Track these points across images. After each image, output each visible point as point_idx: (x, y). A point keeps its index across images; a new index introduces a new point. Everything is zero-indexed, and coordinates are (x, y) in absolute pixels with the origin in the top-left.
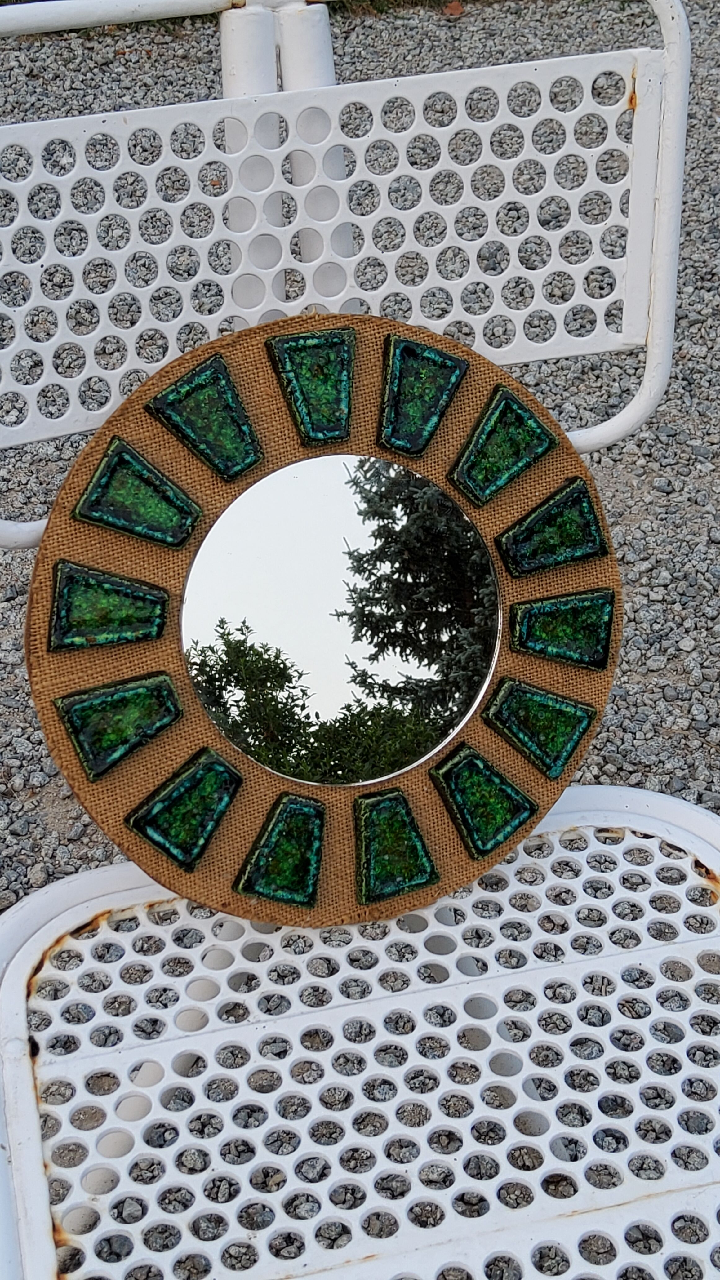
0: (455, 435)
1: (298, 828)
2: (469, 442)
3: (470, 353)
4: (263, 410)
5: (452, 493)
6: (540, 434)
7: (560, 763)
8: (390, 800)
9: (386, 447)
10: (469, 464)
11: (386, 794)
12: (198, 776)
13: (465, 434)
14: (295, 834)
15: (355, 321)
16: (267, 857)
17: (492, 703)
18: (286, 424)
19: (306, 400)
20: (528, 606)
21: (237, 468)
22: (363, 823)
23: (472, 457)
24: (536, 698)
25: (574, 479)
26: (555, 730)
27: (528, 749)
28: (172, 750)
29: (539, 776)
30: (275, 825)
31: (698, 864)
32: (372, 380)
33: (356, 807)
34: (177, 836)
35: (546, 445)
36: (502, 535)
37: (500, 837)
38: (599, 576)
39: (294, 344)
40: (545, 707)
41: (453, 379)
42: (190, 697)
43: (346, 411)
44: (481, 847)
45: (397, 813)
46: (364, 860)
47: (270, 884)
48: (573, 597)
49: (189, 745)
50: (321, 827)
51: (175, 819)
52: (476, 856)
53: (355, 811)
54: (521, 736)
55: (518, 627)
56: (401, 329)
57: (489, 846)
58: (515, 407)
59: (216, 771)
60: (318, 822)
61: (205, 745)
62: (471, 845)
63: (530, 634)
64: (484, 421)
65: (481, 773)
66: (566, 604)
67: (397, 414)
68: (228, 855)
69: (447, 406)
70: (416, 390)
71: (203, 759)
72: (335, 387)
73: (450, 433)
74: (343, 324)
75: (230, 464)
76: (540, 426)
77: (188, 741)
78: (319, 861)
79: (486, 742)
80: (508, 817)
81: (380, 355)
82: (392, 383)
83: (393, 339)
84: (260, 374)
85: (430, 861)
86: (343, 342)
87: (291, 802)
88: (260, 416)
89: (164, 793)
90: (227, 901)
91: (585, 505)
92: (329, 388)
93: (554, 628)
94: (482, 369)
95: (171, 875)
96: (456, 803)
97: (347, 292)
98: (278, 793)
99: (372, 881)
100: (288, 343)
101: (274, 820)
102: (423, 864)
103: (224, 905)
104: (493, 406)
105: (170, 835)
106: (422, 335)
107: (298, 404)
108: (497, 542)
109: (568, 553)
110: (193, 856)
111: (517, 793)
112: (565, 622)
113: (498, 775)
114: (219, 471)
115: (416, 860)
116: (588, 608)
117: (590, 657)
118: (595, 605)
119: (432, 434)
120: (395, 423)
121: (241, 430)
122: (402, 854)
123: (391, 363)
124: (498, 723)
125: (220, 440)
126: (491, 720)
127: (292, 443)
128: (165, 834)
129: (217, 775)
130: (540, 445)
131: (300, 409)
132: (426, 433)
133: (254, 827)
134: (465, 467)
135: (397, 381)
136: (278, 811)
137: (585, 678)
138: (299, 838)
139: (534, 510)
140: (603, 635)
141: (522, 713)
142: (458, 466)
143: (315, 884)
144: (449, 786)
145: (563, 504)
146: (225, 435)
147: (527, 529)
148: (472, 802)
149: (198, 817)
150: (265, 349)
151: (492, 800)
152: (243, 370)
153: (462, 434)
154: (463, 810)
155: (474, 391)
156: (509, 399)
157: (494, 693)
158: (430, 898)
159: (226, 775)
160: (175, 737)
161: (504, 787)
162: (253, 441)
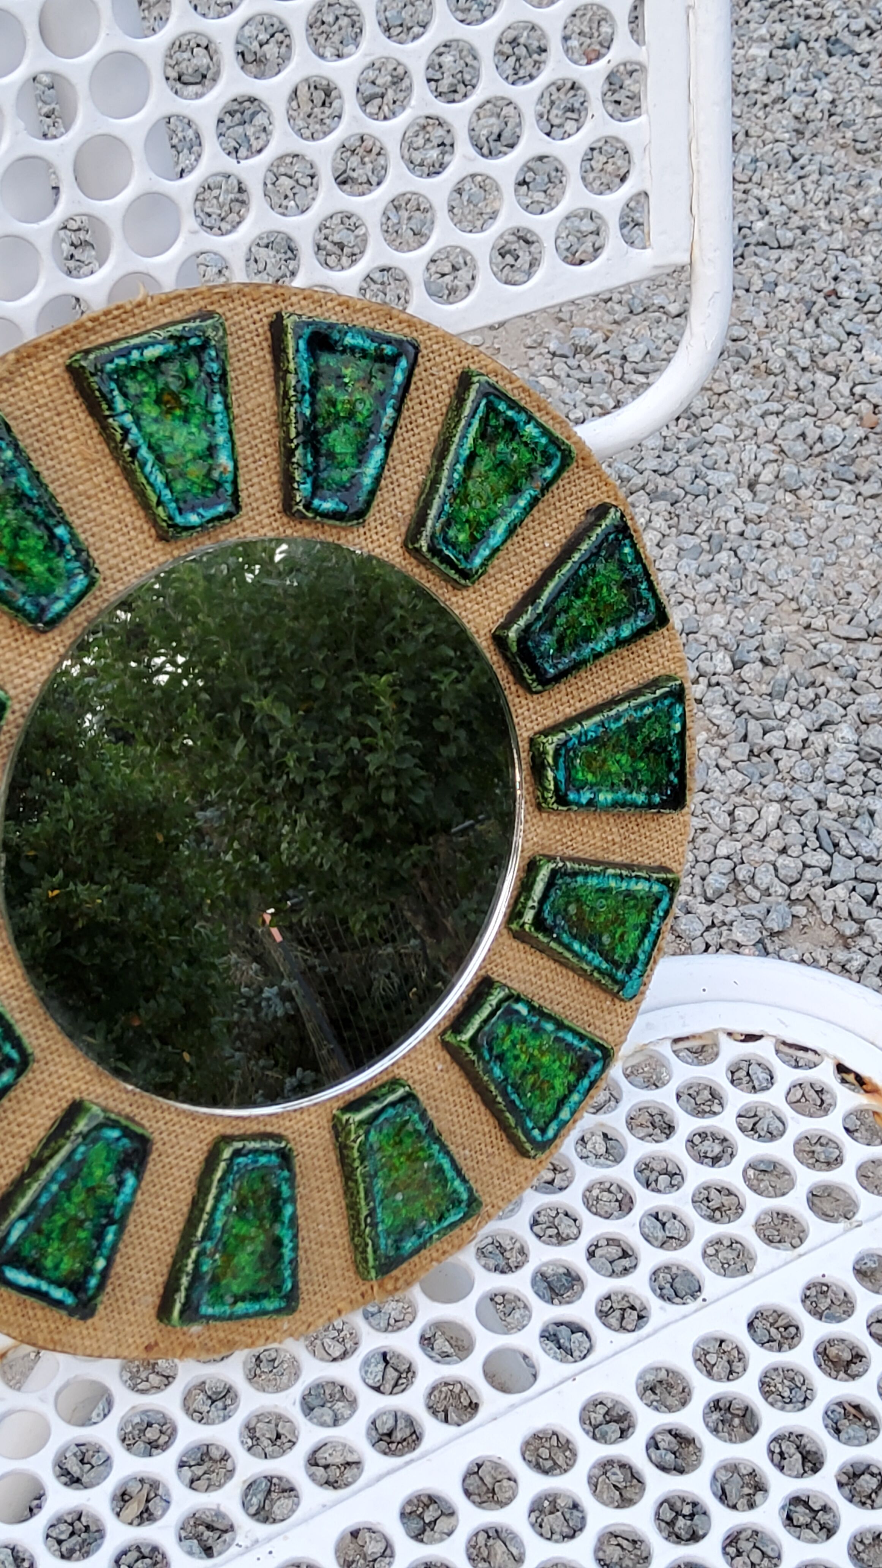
0: (407, 470)
1: (254, 1192)
2: (436, 481)
3: (412, 323)
4: (81, 487)
5: (416, 570)
6: (546, 446)
7: (636, 972)
8: (393, 1104)
9: (304, 517)
10: (443, 519)
11: (384, 1095)
12: (78, 1157)
13: (423, 466)
14: (251, 1202)
15: (215, 298)
16: (212, 1255)
17: (524, 906)
18: (125, 506)
19: (160, 458)
20: (562, 735)
21: (59, 606)
22: (356, 1154)
23: (447, 507)
24: (593, 881)
25: (602, 510)
26: (623, 923)
27: (589, 963)
28: (22, 1119)
29: (603, 996)
30: (217, 1199)
31: (841, 1069)
32: (260, 400)
33: (338, 1129)
34: (56, 1267)
35: (556, 463)
36: (506, 626)
37: (565, 1114)
38: (653, 657)
39: (122, 361)
40: (604, 892)
41: (399, 377)
42: (37, 1022)
43: (230, 466)
44: (539, 1138)
45: (407, 1122)
46: (365, 1212)
47: (222, 1297)
48: (625, 705)
49: (48, 1102)
50: (291, 1181)
51: (49, 1238)
52: (532, 1153)
53: (337, 1136)
54: (576, 946)
55: (550, 774)
56: (294, 299)
57: (550, 1133)
58: (502, 407)
59: (107, 1139)
60: (286, 1173)
61: (77, 1096)
62: (523, 1139)
63: (569, 779)
64: (456, 440)
65: (525, 1021)
66: (618, 717)
67: (316, 454)
68: (142, 1265)
69: (394, 428)
70: (339, 407)
71: (82, 1125)
72: (203, 426)
73: (400, 467)
74: (195, 307)
75: (43, 601)
76: (545, 432)
77: (46, 1096)
78: (295, 1236)
79: (519, 966)
80: (572, 1078)
81: (266, 351)
82: (299, 402)
83: (289, 322)
84: (67, 423)
85: (464, 1180)
86: (207, 341)
87: (237, 1153)
88: (78, 499)
89: (23, 1204)
90: (152, 1341)
91: (627, 550)
92: (194, 430)
93: (604, 761)
94: (435, 347)
95: (53, 1326)
96: (493, 1080)
97: (185, 243)
98: (210, 1139)
99: (382, 1241)
100: (111, 361)
101: (214, 1191)
102: (455, 1191)
103: (148, 1348)
104: (467, 411)
105: (45, 1268)
106: (330, 304)
107: (148, 468)
108: (499, 640)
109: (610, 634)
110: (90, 1293)
111: (582, 1038)
112: (618, 747)
113: (549, 1017)
114: (28, 616)
115: (445, 1186)
116: (649, 717)
117: (661, 794)
118: (662, 710)
119: (377, 479)
120: (314, 473)
121: (52, 536)
122: (424, 1186)
123: (292, 366)
124: (540, 936)
125: (20, 562)
126: (529, 935)
127: (141, 537)
128: (34, 1269)
129: (109, 1145)
130: (548, 464)
131: (152, 479)
132: (367, 481)
133: (178, 1207)
134: (438, 525)
135: (307, 397)
136: (218, 1174)
137: (652, 825)
138: (257, 1208)
139: (548, 574)
140: (675, 756)
141: (572, 909)
142: (424, 525)
143: (294, 1275)
144: (481, 1057)
145: (594, 555)
146: (24, 551)
147: (546, 609)
148: (516, 1072)
149: (87, 1224)
150: (66, 376)
151: (545, 1060)
152: (35, 421)
153: (418, 466)
154: (505, 1087)
155: (427, 388)
156: (493, 394)
157: (525, 886)
158: (465, 1233)
159: (125, 1141)
160: (21, 1096)
161: (561, 1034)
162: (79, 551)
